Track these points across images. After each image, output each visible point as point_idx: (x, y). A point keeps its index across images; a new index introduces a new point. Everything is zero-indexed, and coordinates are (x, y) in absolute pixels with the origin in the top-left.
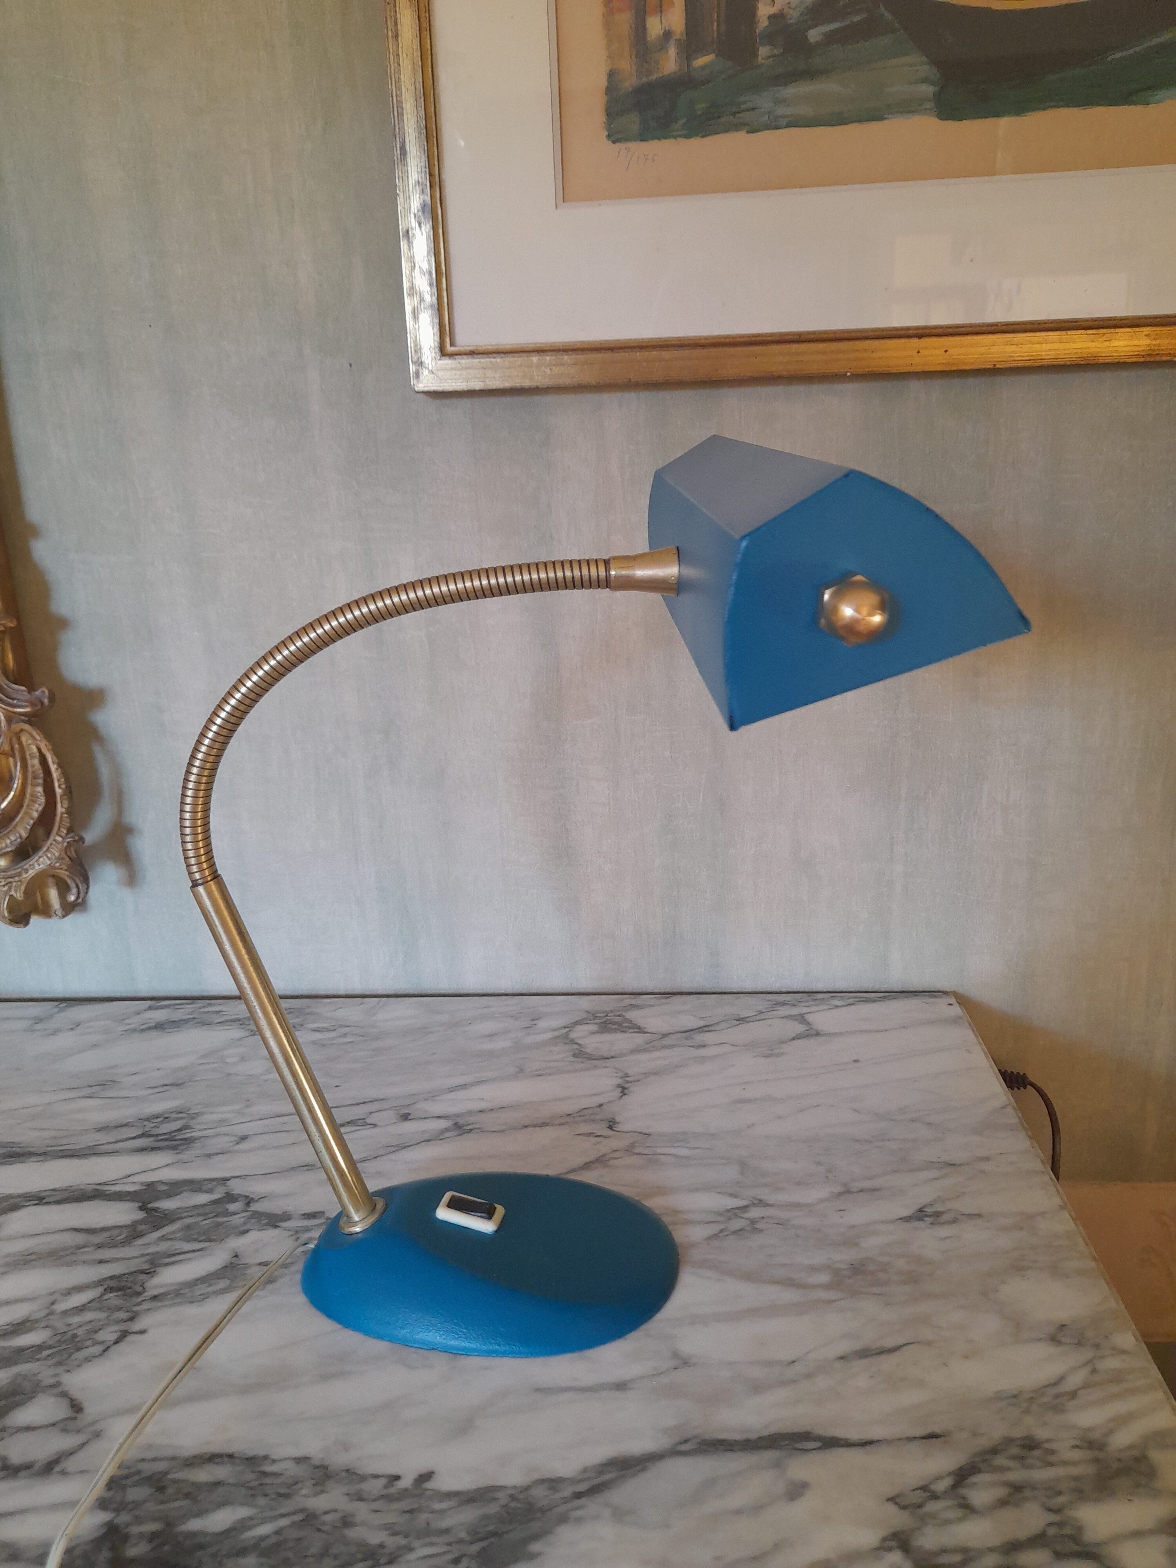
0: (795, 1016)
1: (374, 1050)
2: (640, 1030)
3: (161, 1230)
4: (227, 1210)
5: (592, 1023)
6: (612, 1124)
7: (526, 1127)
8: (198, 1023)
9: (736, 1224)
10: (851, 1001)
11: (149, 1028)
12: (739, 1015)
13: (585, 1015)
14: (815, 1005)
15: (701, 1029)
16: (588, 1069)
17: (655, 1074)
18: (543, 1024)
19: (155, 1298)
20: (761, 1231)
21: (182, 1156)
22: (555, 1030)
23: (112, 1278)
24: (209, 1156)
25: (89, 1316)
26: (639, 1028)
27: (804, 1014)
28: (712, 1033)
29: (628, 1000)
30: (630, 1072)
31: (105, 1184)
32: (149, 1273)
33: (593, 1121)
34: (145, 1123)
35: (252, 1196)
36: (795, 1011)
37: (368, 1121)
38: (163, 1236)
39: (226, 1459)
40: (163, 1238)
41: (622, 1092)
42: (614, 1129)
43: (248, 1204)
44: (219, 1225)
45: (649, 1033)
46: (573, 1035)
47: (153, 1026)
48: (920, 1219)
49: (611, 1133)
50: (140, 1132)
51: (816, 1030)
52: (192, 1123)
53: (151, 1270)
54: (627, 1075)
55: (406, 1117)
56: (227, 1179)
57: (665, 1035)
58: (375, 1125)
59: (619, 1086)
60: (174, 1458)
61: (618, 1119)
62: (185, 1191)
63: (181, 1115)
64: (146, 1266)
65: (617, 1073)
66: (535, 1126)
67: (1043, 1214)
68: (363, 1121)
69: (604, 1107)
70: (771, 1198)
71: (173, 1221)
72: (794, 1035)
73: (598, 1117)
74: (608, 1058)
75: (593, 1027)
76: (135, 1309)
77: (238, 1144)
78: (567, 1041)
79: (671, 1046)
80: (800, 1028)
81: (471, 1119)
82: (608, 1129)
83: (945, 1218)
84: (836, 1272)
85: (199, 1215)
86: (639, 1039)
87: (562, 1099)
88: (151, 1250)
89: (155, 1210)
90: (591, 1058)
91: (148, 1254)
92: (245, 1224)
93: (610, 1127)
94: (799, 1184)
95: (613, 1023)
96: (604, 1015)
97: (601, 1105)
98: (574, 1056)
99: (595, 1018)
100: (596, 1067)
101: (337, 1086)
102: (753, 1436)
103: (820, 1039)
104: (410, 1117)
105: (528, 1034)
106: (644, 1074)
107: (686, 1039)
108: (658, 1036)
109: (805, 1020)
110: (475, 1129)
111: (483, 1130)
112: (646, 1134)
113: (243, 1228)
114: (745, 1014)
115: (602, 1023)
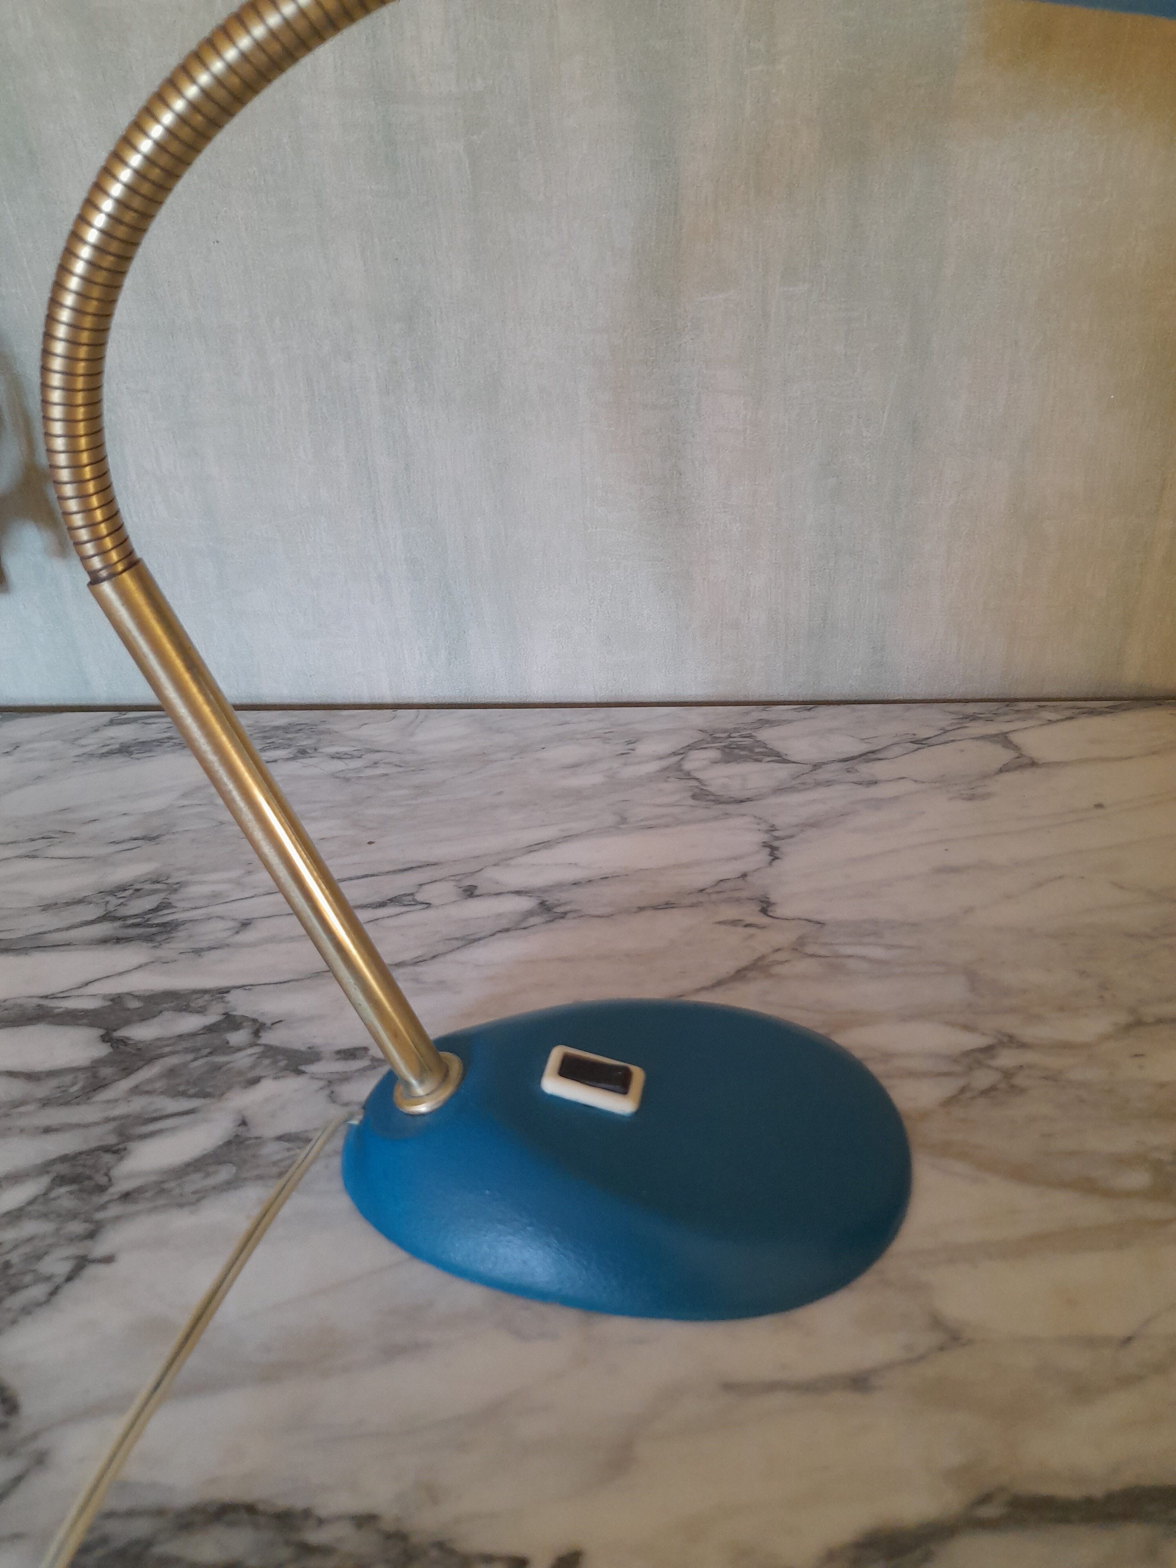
0: (996, 735)
1: (417, 787)
2: (781, 758)
3: (133, 1076)
4: (228, 1043)
5: (711, 747)
6: (766, 907)
7: (641, 909)
8: (175, 744)
9: (983, 1079)
10: (1068, 713)
11: (111, 753)
12: (915, 735)
13: (699, 736)
14: (1018, 719)
15: (868, 756)
16: (716, 818)
17: (813, 825)
18: (644, 748)
19: (126, 1196)
20: (1022, 1091)
21: (159, 953)
22: (661, 758)
23: (63, 1159)
24: (198, 952)
25: (30, 1228)
26: (778, 754)
27: (1007, 733)
28: (881, 762)
29: (757, 713)
30: (777, 822)
31: (53, 997)
32: (117, 1151)
33: (738, 900)
34: (108, 898)
35: (261, 1019)
36: (992, 729)
37: (419, 897)
38: (137, 1087)
39: (244, 1516)
40: (136, 1091)
41: (771, 854)
42: (771, 914)
43: (256, 1033)
44: (217, 1068)
45: (794, 762)
46: (688, 766)
47: (116, 749)
49: (766, 920)
50: (100, 912)
51: (1031, 758)
52: (173, 898)
53: (120, 1146)
54: (773, 828)
55: (470, 892)
56: (227, 991)
57: (817, 766)
58: (428, 905)
59: (766, 845)
60: (160, 1512)
61: (773, 898)
62: (167, 1009)
63: (158, 886)
64: (112, 1140)
65: (759, 824)
66: (656, 908)
68: (410, 898)
69: (749, 878)
70: (1027, 1033)
71: (150, 1061)
72: (998, 766)
73: (745, 894)
74: (742, 801)
75: (714, 754)
76: (99, 1216)
77: (237, 933)
78: (681, 774)
79: (828, 783)
80: (1006, 756)
81: (564, 896)
82: (762, 915)
84: (1157, 1167)
85: (187, 1051)
86: (782, 772)
87: (687, 866)
88: (121, 1110)
89: (124, 1041)
90: (718, 800)
91: (114, 1119)
92: (253, 1067)
93: (764, 911)
94: (1061, 1009)
95: (744, 748)
96: (726, 735)
97: (744, 876)
98: (694, 797)
99: (715, 739)
100: (727, 815)
101: (370, 843)
102: (1097, 1491)
103: (1039, 771)
104: (477, 892)
105: (625, 764)
106: (797, 825)
107: (848, 772)
108: (808, 768)
109: (1010, 742)
110: (571, 912)
111: (582, 914)
112: (819, 923)
113: (251, 1075)
114: (923, 733)
115: (725, 747)
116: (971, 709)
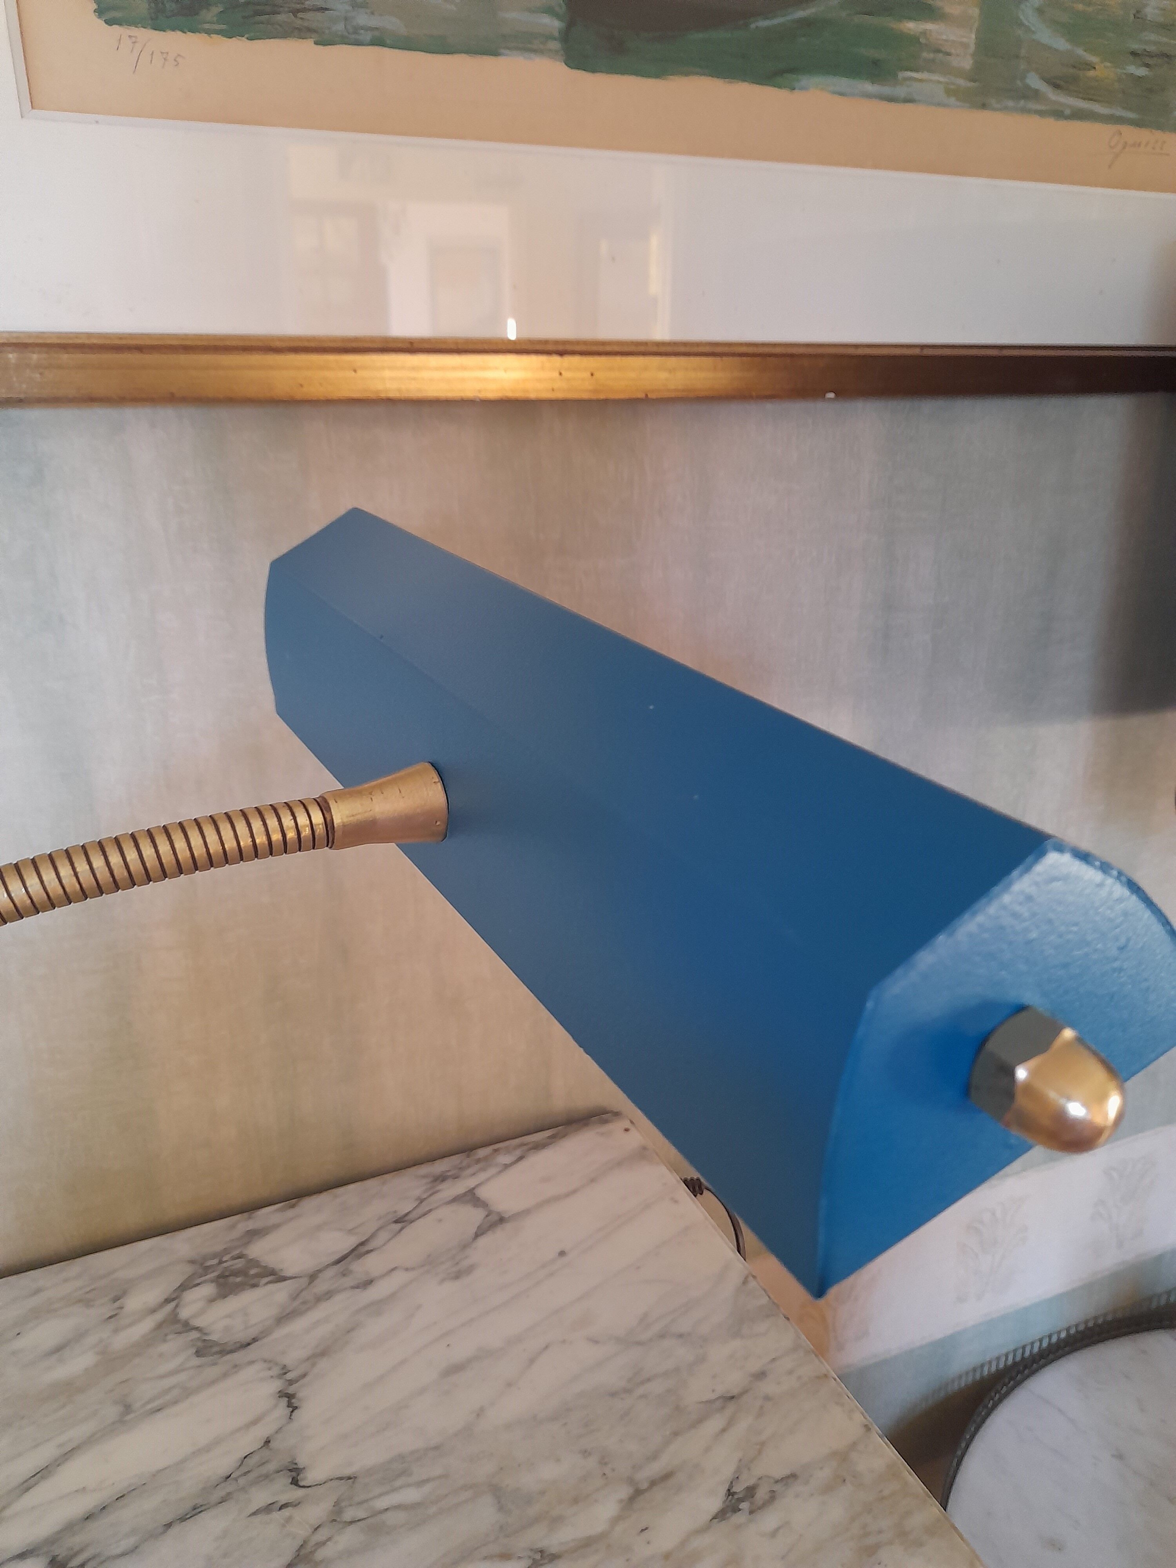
0: (465, 1194)
2: (276, 1276)
5: (204, 1282)
6: (296, 1476)
7: (169, 1525)
10: (518, 1153)
12: (395, 1212)
13: (189, 1269)
14: (480, 1170)
15: (359, 1251)
16: (225, 1375)
17: (323, 1353)
18: (133, 1304)
22: (153, 1311)
26: (272, 1272)
27: (474, 1189)
28: (371, 1252)
29: (242, 1224)
30: (288, 1361)
33: (266, 1476)
36: (460, 1187)
41: (289, 1405)
42: (301, 1484)
45: (290, 1278)
46: (185, 1313)
48: (736, 1510)
49: (299, 1493)
51: (499, 1213)
54: (285, 1370)
57: (313, 1277)
59: (281, 1394)
61: (301, 1462)
65: (269, 1369)
66: (183, 1519)
67: (854, 1446)
69: (272, 1444)
72: (473, 1230)
73: (271, 1467)
74: (249, 1344)
75: (207, 1290)
78: (178, 1327)
79: (328, 1295)
81: (76, 1541)
82: (293, 1486)
83: (761, 1494)
86: (280, 1294)
87: (207, 1449)
90: (225, 1350)
93: (295, 1482)
94: (576, 1501)
95: (236, 1273)
96: (217, 1261)
97: (267, 1442)
98: (198, 1353)
99: (207, 1269)
100: (236, 1367)
103: (508, 1226)
105: (116, 1331)
106: (308, 1359)
107: (344, 1275)
108: (304, 1281)
109: (478, 1199)
110: (89, 1560)
111: (103, 1558)
112: (349, 1478)
114: (402, 1208)
115: (219, 1277)
116: (440, 1167)
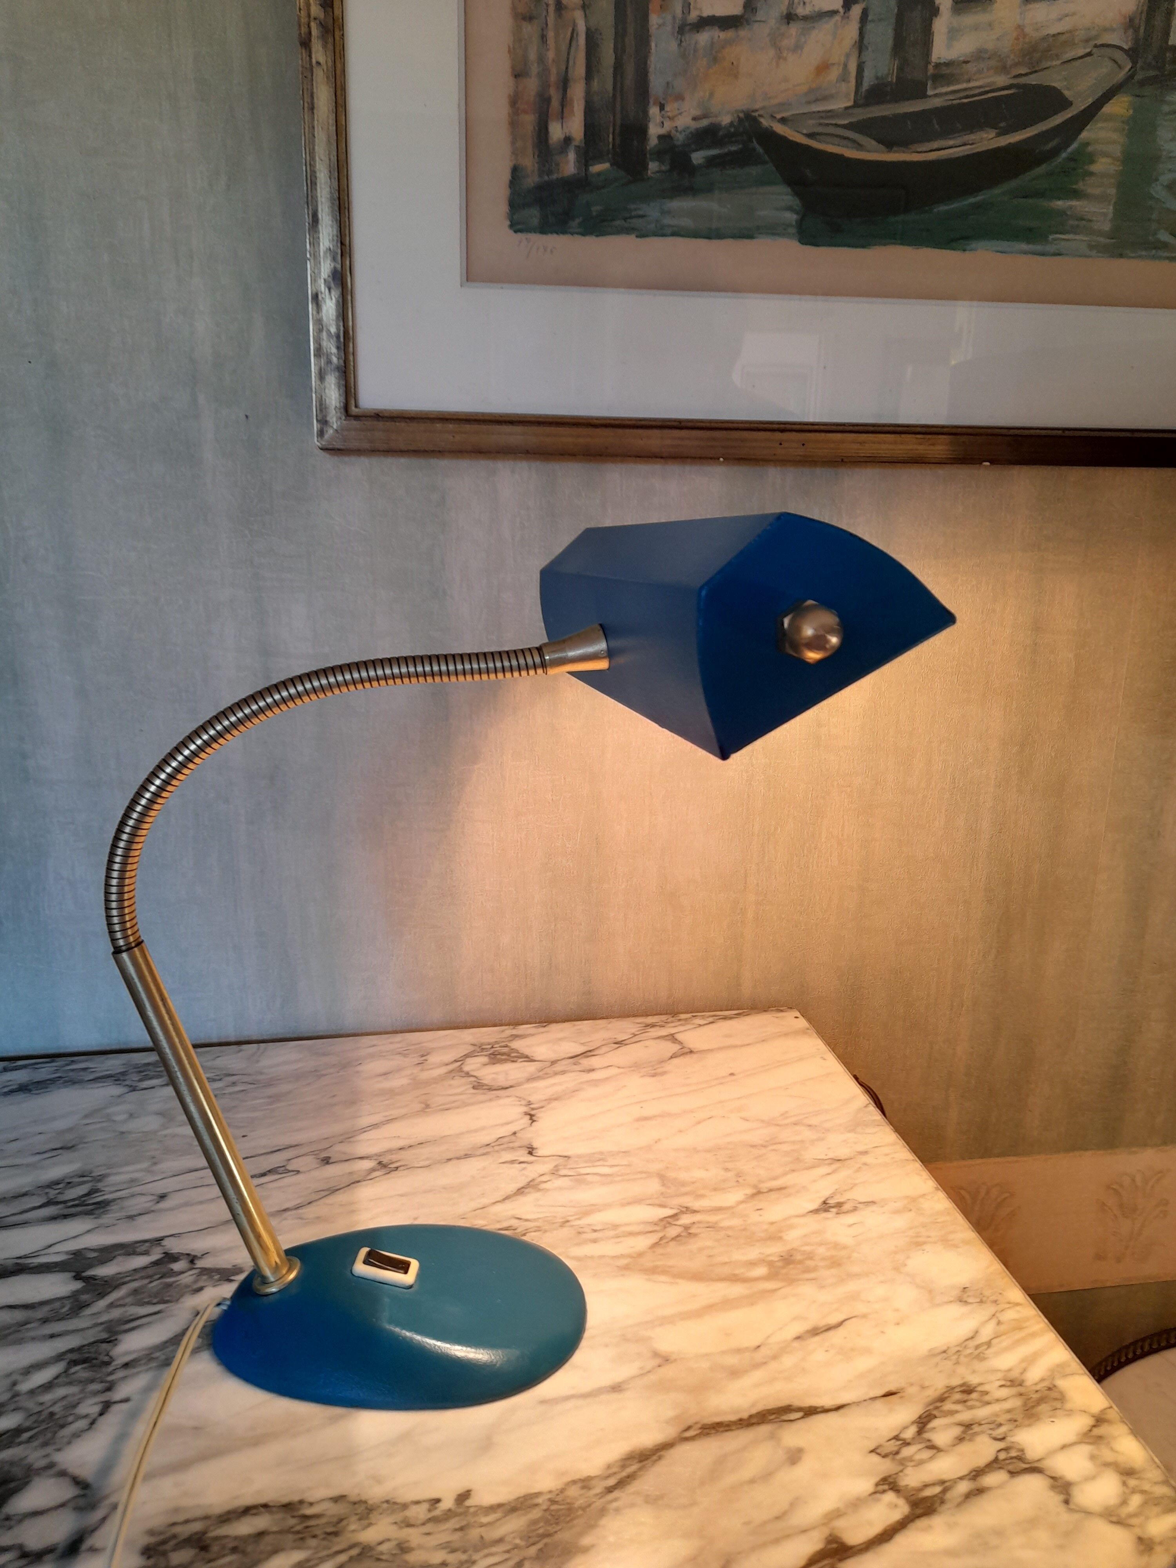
0: (667, 1036)
1: (270, 1097)
2: (528, 1059)
3: (106, 1298)
4: (172, 1270)
5: (481, 1055)
6: (531, 1151)
7: (450, 1160)
8: (66, 1082)
9: (672, 1232)
10: (711, 1019)
11: (12, 1092)
12: (615, 1038)
13: (472, 1048)
14: (681, 1025)
15: (587, 1054)
16: (490, 1100)
17: (556, 1099)
18: (433, 1059)
19: (126, 1365)
20: (695, 1235)
21: (100, 1221)
22: (446, 1064)
23: (72, 1351)
24: (131, 1217)
25: (61, 1392)
26: (527, 1057)
27: (674, 1034)
28: (595, 1057)
29: (509, 1031)
30: (532, 1099)
31: (25, 1257)
32: (111, 1341)
33: (512, 1148)
34: (47, 1190)
35: (193, 1253)
36: (664, 1032)
37: (290, 1168)
38: (112, 1303)
39: (262, 1509)
40: (111, 1306)
41: (531, 1119)
42: (534, 1154)
43: (192, 1262)
44: (169, 1285)
45: (538, 1061)
46: (466, 1068)
47: (16, 1088)
48: (826, 1210)
49: (531, 1158)
50: (43, 1200)
51: (689, 1049)
52: (100, 1185)
53: (113, 1338)
54: (529, 1103)
55: (327, 1161)
56: (161, 1239)
57: (553, 1063)
58: (298, 1172)
59: (526, 1114)
60: (206, 1518)
61: (535, 1146)
62: (119, 1255)
63: (85, 1179)
64: (105, 1335)
65: (520, 1101)
66: (458, 1158)
67: (923, 1196)
68: (283, 1169)
69: (517, 1135)
70: (696, 1205)
71: (117, 1287)
72: (670, 1054)
73: (516, 1144)
74: (507, 1088)
75: (482, 1059)
76: (110, 1378)
77: (158, 1202)
78: (463, 1074)
79: (563, 1072)
80: (674, 1048)
81: (394, 1157)
82: (529, 1155)
83: (846, 1207)
84: (770, 1264)
85: (142, 1278)
86: (531, 1068)
87: (476, 1131)
88: (104, 1318)
89: (93, 1278)
90: (491, 1089)
91: (102, 1324)
92: (195, 1282)
93: (530, 1153)
94: (715, 1190)
95: (503, 1054)
96: (490, 1046)
97: (515, 1133)
98: (474, 1088)
99: (483, 1050)
100: (498, 1097)
101: (244, 1136)
102: (745, 1415)
103: (695, 1056)
104: (331, 1161)
105: (422, 1070)
106: (546, 1100)
107: (575, 1064)
108: (548, 1064)
109: (676, 1040)
110: (401, 1166)
111: (409, 1167)
112: (566, 1157)
113: (195, 1286)
114: (621, 1038)
115: (490, 1054)
116: (650, 1020)
